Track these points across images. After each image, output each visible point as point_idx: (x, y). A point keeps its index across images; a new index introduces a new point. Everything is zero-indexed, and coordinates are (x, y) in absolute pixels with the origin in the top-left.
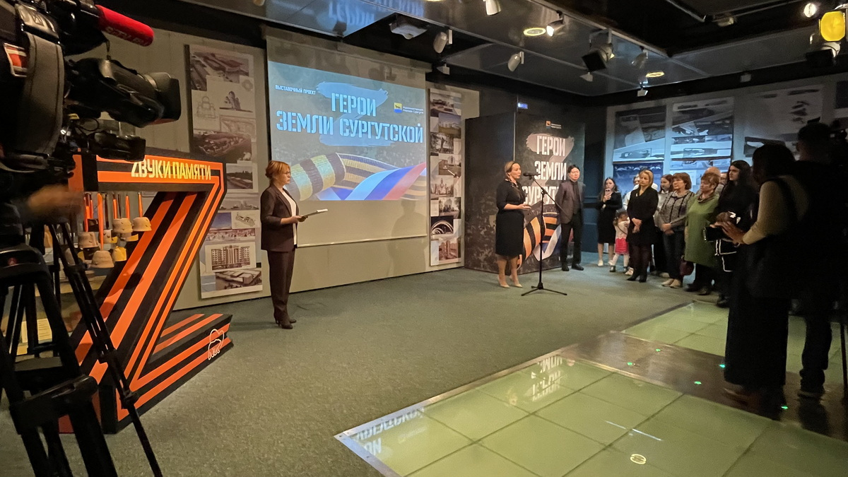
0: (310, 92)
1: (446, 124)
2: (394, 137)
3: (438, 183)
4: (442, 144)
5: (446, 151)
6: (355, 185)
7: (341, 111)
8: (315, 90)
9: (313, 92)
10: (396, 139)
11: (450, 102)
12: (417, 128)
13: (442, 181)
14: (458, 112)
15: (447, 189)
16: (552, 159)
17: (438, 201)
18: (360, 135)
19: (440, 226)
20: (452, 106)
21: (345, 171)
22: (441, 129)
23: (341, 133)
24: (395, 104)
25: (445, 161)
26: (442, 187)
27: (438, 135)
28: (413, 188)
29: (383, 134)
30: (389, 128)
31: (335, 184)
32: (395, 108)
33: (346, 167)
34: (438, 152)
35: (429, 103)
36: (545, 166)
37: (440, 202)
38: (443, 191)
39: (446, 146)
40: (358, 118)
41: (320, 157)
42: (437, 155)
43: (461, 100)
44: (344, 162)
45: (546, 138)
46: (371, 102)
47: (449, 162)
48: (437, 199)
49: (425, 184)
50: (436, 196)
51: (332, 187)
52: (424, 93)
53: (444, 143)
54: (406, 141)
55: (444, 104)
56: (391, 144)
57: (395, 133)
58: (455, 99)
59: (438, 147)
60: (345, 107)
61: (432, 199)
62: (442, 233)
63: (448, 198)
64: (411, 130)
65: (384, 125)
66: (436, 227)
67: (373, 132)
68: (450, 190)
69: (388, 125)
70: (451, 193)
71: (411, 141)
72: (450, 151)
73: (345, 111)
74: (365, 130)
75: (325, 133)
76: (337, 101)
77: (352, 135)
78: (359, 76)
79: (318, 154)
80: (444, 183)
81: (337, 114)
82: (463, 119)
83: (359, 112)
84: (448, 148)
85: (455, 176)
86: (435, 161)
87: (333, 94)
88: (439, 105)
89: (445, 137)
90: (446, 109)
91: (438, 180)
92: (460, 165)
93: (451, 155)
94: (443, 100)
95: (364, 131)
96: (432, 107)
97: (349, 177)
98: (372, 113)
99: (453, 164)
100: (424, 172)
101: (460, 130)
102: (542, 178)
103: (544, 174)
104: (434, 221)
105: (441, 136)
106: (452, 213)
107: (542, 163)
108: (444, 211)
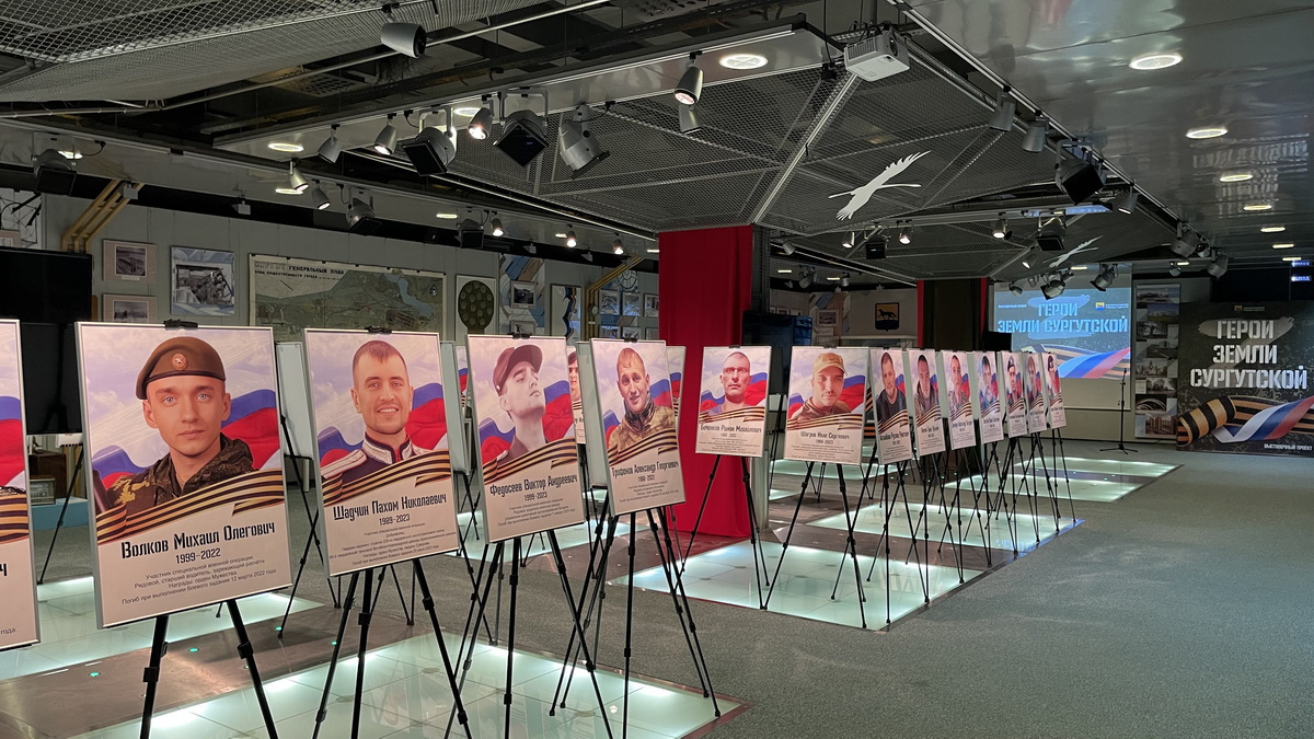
1: (1157, 312)
2: (1095, 329)
3: (1147, 365)
4: (1152, 331)
5: (1157, 336)
7: (1047, 315)
8: (1025, 304)
11: (1164, 293)
12: (1120, 320)
13: (1151, 364)
15: (1157, 370)
16: (1247, 342)
17: (1145, 381)
19: (1148, 403)
20: (1167, 296)
22: (1150, 318)
24: (1097, 304)
25: (1155, 345)
26: (1151, 369)
27: (1146, 324)
32: (1097, 307)
34: (1146, 339)
35: (1134, 298)
36: (1232, 350)
37: (1148, 382)
38: (1153, 372)
39: (1157, 332)
40: (1061, 318)
43: (1179, 289)
45: (1234, 322)
46: (1074, 305)
47: (1162, 347)
48: (1145, 379)
49: (1128, 365)
50: (1143, 377)
52: (1128, 290)
53: (1155, 330)
54: (1108, 331)
55: (1156, 297)
57: (1096, 325)
59: (1146, 334)
61: (1138, 379)
62: (1150, 409)
63: (1160, 379)
64: (1113, 322)
65: (1085, 321)
66: (1144, 404)
67: (1075, 327)
68: (1162, 371)
69: (1090, 321)
70: (1164, 374)
71: (1114, 331)
72: (1163, 336)
73: (1050, 315)
76: (1043, 309)
77: (1055, 331)
80: (1154, 365)
81: (1044, 317)
83: (1062, 314)
84: (1160, 333)
85: (1170, 359)
86: (1142, 346)
88: (1149, 298)
89: (1155, 325)
90: (1158, 300)
91: (1146, 362)
92: (1177, 349)
93: (1164, 340)
94: (1155, 293)
95: (1065, 327)
96: (1138, 301)
98: (1073, 314)
99: (1167, 347)
100: (1127, 356)
101: (1174, 316)
102: (1227, 361)
103: (1232, 357)
104: (1139, 397)
105: (1150, 324)
106: (1165, 392)
107: (1227, 347)
108: (1154, 389)
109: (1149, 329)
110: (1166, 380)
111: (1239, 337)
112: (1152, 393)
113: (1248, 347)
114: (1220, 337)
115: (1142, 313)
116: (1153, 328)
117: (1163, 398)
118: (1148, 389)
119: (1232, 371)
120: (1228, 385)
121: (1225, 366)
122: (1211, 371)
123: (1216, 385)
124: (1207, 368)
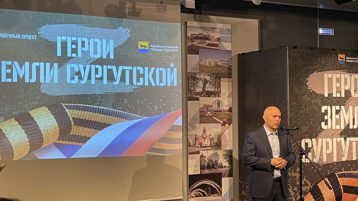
0: (29, 37)
1: (210, 61)
2: (138, 81)
3: (200, 133)
4: (204, 86)
5: (209, 94)
6: (84, 139)
7: (69, 55)
8: (37, 34)
9: (34, 37)
10: (141, 83)
11: (215, 35)
12: (169, 69)
13: (204, 131)
14: (227, 46)
15: (211, 140)
16: (350, 102)
17: (198, 156)
18: (93, 81)
19: (203, 187)
20: (219, 40)
21: (72, 123)
22: (202, 68)
23: (69, 80)
24: (140, 43)
25: (208, 106)
26: (205, 138)
27: (198, 76)
28: (164, 140)
29: (123, 79)
30: (131, 72)
31: (59, 140)
32: (140, 47)
33: (73, 118)
34: (198, 96)
35: (186, 38)
36: (337, 112)
37: (202, 156)
38: (207, 142)
39: (209, 88)
40: (90, 62)
41: (40, 109)
42: (198, 99)
43: (231, 31)
44: (71, 114)
45: (338, 76)
46: (108, 42)
47: (215, 107)
48: (198, 153)
49: (179, 135)
50: (196, 150)
51: (54, 143)
52: (178, 27)
53: (207, 85)
54: (153, 84)
55: (207, 39)
56: (134, 89)
57: (139, 76)
58: (222, 31)
59: (199, 90)
60: (75, 51)
61: (190, 154)
62: (204, 195)
63: (215, 151)
64: (161, 73)
65: (125, 68)
66: (196, 188)
67: (111, 77)
68: (216, 141)
69: (130, 68)
70: (218, 145)
71: (162, 85)
72: (217, 94)
73: (74, 55)
74: (99, 76)
75: (48, 81)
76: (64, 45)
77: (82, 82)
78: (92, 15)
79: (37, 107)
80: (208, 133)
81: (64, 60)
82: (235, 54)
83: (92, 55)
84: (213, 90)
85: (224, 124)
86: (194, 108)
87: (59, 38)
88: (200, 40)
89: (208, 78)
90: (209, 45)
91: (199, 130)
92: (230, 110)
93: (217, 98)
94: (205, 34)
95: (97, 76)
96: (189, 44)
97: (76, 130)
98: (108, 55)
99: (221, 108)
100: (179, 121)
101: (230, 68)
102: (334, 128)
103: (338, 122)
104: (193, 179)
105: (202, 77)
106: (219, 170)
107: (333, 107)
108: (209, 167)
109: (201, 84)
110: (221, 153)
111: (343, 96)
112: (207, 172)
113: (351, 107)
114: (326, 95)
115: (194, 59)
116: (205, 82)
117: (217, 178)
118: (202, 168)
119: (339, 140)
120: (335, 160)
121: (331, 134)
122: (320, 140)
123: (325, 160)
124: (316, 137)
